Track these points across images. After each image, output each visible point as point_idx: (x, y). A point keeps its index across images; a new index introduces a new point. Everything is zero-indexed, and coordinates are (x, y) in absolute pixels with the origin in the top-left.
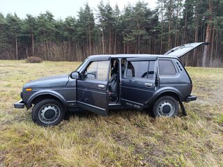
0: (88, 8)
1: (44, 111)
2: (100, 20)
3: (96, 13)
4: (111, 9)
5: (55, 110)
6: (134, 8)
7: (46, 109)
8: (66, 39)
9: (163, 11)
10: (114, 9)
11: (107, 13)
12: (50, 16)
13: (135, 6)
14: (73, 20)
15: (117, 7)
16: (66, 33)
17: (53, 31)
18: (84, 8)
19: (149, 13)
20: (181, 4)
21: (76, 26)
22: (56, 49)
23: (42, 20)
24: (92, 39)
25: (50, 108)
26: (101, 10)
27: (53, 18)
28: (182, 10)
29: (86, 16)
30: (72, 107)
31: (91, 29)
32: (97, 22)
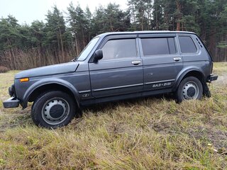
0: (56, 10)
1: (48, 108)
2: (71, 23)
3: (66, 16)
4: (81, 11)
5: (63, 105)
6: (105, 10)
7: (51, 105)
8: (35, 45)
9: (135, 13)
10: (85, 11)
11: (78, 16)
12: (14, 21)
13: (106, 8)
14: (40, 24)
15: (88, 10)
16: (34, 39)
17: (18, 37)
18: (52, 11)
19: (121, 15)
20: (151, 6)
21: (45, 30)
22: (24, 56)
23: (3, 25)
24: (64, 44)
25: (56, 103)
26: (71, 12)
27: (17, 23)
28: (151, 12)
29: (55, 19)
30: (86, 100)
31: (62, 33)
32: (68, 25)
